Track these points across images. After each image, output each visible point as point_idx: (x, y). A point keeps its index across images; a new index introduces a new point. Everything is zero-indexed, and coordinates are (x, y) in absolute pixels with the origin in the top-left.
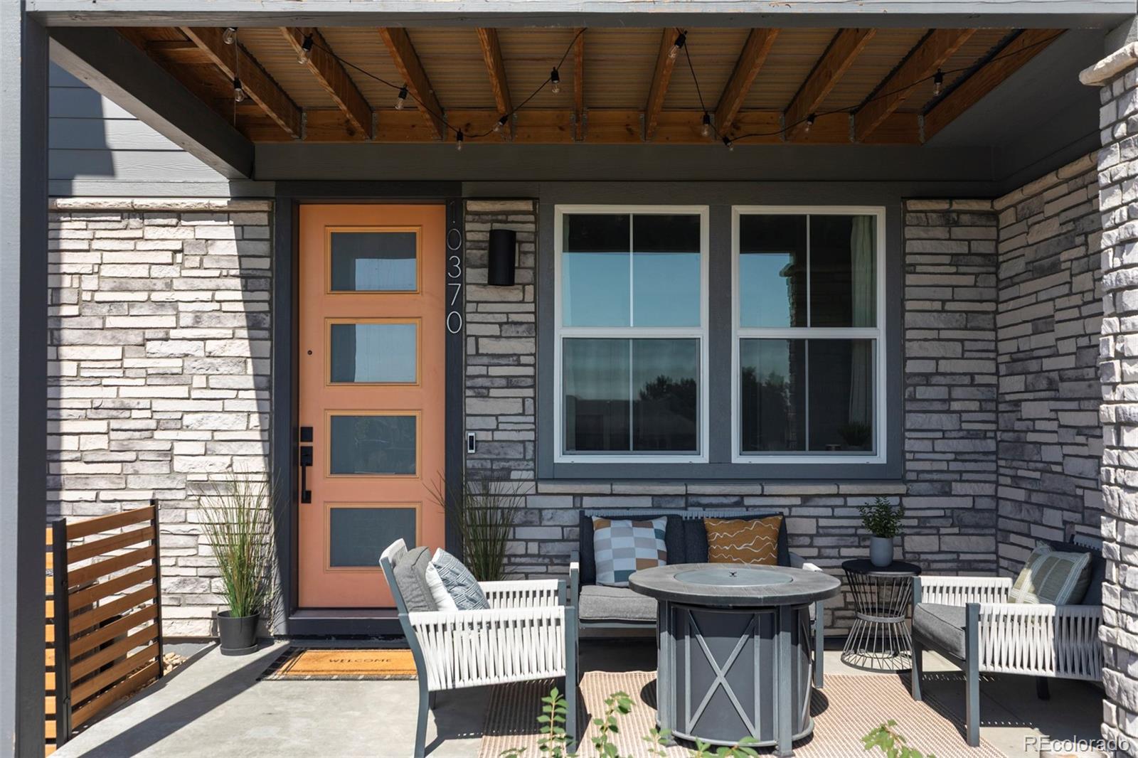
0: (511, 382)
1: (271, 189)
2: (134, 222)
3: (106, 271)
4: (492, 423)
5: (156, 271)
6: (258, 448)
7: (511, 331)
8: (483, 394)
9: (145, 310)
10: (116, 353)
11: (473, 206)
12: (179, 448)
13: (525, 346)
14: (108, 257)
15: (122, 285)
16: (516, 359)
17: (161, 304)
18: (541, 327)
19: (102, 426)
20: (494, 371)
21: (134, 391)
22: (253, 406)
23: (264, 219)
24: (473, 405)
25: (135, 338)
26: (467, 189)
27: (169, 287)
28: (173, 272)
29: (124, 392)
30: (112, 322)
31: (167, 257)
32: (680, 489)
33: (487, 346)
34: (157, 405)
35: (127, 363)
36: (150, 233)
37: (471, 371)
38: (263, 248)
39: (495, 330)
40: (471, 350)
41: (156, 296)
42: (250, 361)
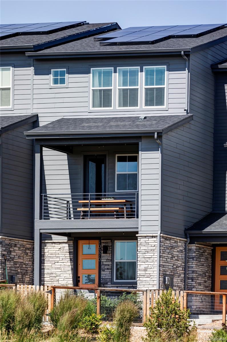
0: (108, 269)
1: (73, 239)
2: (54, 244)
3: (49, 252)
4: (105, 275)
5: (57, 252)
6: (72, 279)
7: (108, 261)
8: (104, 271)
9: (55, 258)
10: (51, 265)
11: (102, 241)
12: (60, 279)
13: (110, 263)
14: (50, 250)
15: (52, 254)
16: (108, 265)
17: (57, 257)
18: (112, 260)
19: (49, 276)
20: (105, 267)
21: (53, 271)
22: (71, 273)
23: (72, 243)
24: (102, 272)
25: (54, 262)
26: (102, 238)
27: (58, 254)
28: (59, 252)
29: (52, 271)
30: (50, 260)
31: (58, 250)
32: (131, 285)
33: (104, 263)
34: (57, 273)
35: (52, 266)
36: (56, 246)
37: (102, 267)
38: (72, 248)
39: (105, 261)
40: (102, 264)
41: (57, 256)
42: (70, 266)
